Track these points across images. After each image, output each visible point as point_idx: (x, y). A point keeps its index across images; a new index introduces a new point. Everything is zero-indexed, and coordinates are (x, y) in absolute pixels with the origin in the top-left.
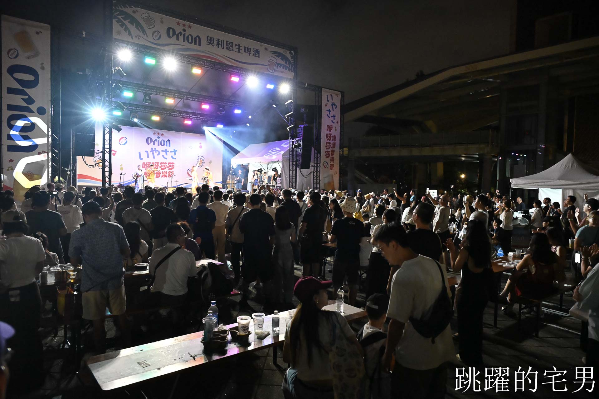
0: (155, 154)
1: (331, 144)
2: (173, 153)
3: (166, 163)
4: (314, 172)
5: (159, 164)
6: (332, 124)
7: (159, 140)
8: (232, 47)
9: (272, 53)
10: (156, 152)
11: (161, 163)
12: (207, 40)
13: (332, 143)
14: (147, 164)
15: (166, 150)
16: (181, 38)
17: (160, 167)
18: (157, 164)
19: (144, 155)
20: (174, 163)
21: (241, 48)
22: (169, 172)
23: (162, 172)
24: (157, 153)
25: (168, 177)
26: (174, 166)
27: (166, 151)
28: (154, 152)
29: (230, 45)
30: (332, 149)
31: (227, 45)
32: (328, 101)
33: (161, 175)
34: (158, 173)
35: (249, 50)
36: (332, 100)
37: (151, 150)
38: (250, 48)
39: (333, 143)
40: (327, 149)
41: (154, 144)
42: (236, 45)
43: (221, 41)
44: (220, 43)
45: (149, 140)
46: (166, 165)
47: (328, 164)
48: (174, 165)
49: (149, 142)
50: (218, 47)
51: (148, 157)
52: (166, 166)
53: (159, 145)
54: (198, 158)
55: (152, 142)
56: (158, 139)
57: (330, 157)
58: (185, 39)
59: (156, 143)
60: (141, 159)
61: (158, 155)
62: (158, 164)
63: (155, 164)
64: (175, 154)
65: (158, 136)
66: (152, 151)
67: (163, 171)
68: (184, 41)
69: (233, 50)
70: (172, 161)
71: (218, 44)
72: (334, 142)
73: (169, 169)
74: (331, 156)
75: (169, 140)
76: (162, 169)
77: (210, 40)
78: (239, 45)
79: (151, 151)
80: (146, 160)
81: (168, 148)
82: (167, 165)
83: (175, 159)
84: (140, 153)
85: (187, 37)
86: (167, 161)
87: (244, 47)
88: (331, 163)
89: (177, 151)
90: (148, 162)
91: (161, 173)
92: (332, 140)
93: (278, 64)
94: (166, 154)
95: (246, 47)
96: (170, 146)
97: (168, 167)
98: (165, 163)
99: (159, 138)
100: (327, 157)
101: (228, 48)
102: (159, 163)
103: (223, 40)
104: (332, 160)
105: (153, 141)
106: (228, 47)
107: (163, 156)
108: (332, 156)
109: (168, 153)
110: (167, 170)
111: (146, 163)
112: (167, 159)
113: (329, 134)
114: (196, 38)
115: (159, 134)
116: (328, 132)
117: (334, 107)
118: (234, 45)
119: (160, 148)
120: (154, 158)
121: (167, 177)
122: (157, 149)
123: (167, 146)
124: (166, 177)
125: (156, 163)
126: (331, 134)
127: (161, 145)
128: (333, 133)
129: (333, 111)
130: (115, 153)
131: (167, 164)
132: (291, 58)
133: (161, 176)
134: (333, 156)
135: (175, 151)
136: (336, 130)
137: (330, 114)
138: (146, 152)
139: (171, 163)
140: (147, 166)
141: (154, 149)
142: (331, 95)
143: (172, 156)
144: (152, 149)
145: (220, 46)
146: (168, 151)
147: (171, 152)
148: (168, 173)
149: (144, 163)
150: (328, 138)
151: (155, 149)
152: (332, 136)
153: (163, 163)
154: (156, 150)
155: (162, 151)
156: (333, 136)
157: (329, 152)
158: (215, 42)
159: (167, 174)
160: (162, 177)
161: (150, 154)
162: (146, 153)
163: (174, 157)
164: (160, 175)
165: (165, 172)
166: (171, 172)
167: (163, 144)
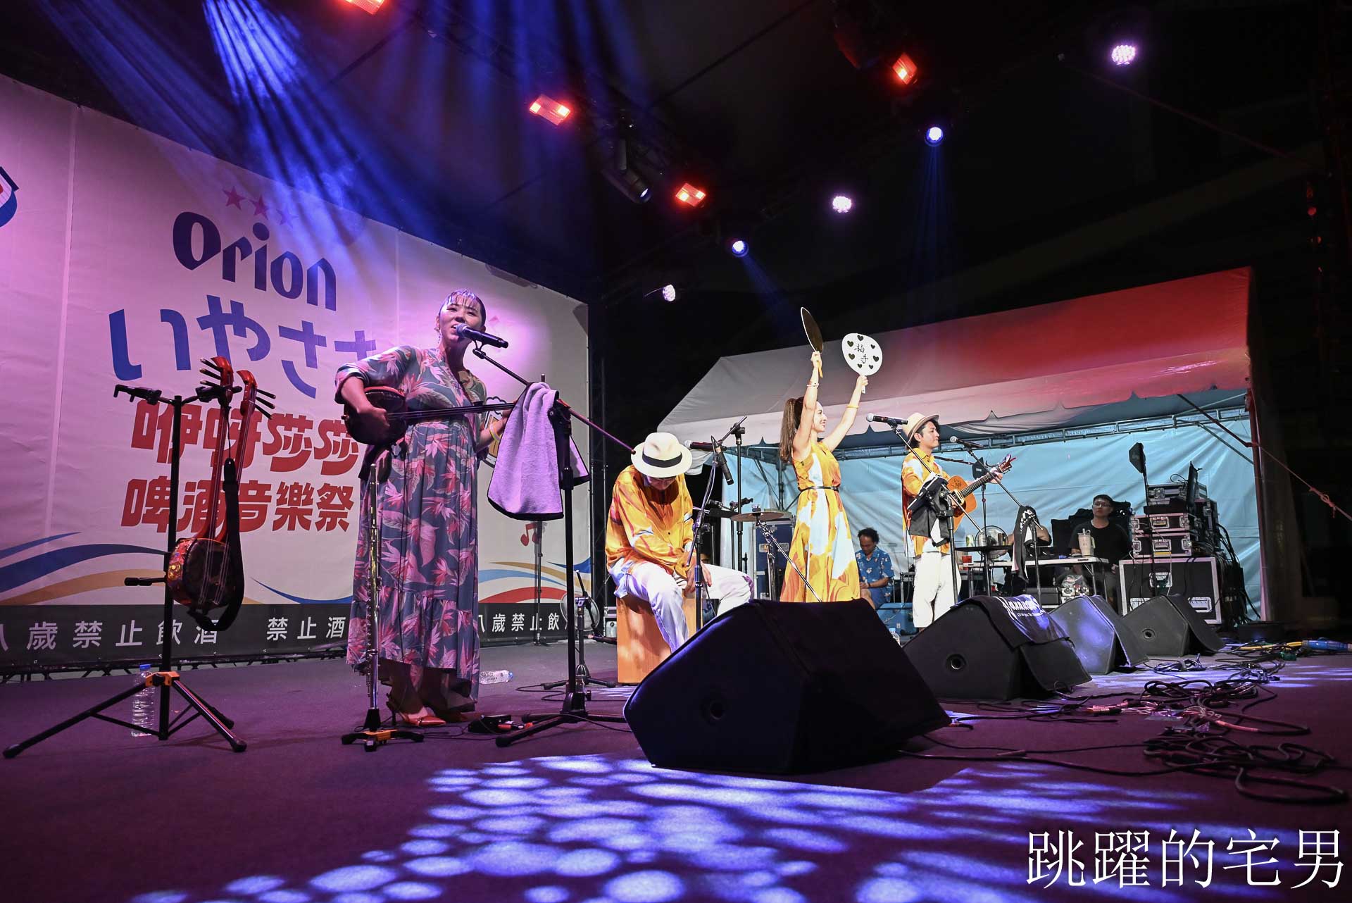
0: (237, 344)
3: (310, 425)
5: (262, 428)
7: (265, 247)
10: (240, 332)
11: (274, 420)
15: (308, 327)
17: (268, 449)
19: (150, 344)
22: (326, 487)
23: (282, 490)
24: (252, 339)
25: (319, 525)
27: (307, 335)
28: (229, 329)
33: (272, 507)
34: (252, 493)
37: (206, 311)
41: (229, 274)
45: (197, 233)
46: (307, 433)
49: (197, 253)
51: (183, 364)
52: (308, 442)
53: (260, 284)
55: (219, 257)
56: (256, 245)
59: (245, 268)
60: (125, 365)
61: (254, 354)
65: (261, 219)
66: (215, 319)
67: (289, 478)
73: (328, 469)
75: (325, 265)
76: (278, 466)
79: (203, 322)
80: (163, 383)
81: (319, 317)
82: (313, 434)
84: (117, 320)
86: (315, 411)
89: (373, 345)
91: (273, 493)
94: (311, 361)
96: (331, 304)
97: (320, 454)
98: (304, 423)
99: (262, 231)
105: (223, 245)
107: (288, 367)
109: (318, 348)
110: (311, 474)
111: (161, 410)
112: (310, 392)
115: (260, 205)
119: (269, 308)
121: (313, 526)
122: (247, 314)
123: (312, 300)
124: (306, 525)
127: (280, 289)
131: (316, 426)
133: (271, 516)
135: (361, 346)
138: (168, 316)
139: (336, 427)
141: (226, 309)
144: (214, 302)
146: (322, 341)
147: (340, 346)
148: (316, 498)
149: (144, 408)
151: (237, 307)
153: (287, 421)
154: (241, 322)
155: (285, 332)
159: (314, 507)
160: (277, 525)
161: (199, 339)
162: (168, 326)
164: (263, 510)
165: (296, 486)
166: (335, 490)
167: (287, 287)
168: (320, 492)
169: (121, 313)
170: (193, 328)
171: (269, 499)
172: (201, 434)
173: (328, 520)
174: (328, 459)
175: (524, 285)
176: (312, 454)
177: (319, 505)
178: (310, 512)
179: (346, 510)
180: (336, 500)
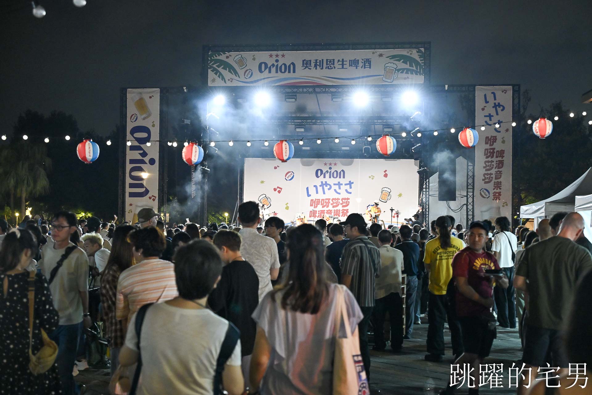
0: (326, 188)
1: (494, 163)
2: (349, 186)
3: (339, 199)
4: (467, 205)
5: (331, 201)
6: (495, 134)
7: (331, 171)
8: (334, 64)
9: (390, 59)
11: (333, 199)
12: (303, 65)
13: (497, 161)
14: (316, 201)
15: (339, 182)
16: (273, 70)
17: (332, 204)
18: (327, 201)
19: (312, 191)
20: (349, 199)
21: (345, 63)
22: (343, 209)
23: (334, 211)
24: (328, 187)
25: (342, 216)
26: (349, 202)
27: (339, 184)
28: (325, 186)
29: (330, 63)
30: (497, 170)
31: (327, 64)
32: (487, 102)
34: (329, 211)
35: (356, 62)
36: (495, 99)
38: (358, 60)
39: (499, 161)
40: (487, 170)
41: (324, 177)
42: (339, 61)
43: (320, 61)
44: (318, 64)
45: (319, 172)
46: (339, 201)
47: (489, 192)
48: (349, 200)
49: (319, 175)
50: (316, 69)
51: (317, 193)
52: (339, 202)
53: (330, 177)
54: (382, 191)
55: (323, 175)
56: (329, 171)
57: (493, 182)
58: (279, 69)
59: (327, 175)
60: (309, 195)
61: (329, 189)
62: (329, 201)
63: (325, 201)
64: (351, 188)
65: (330, 166)
66: (322, 185)
67: (336, 209)
68: (277, 72)
69: (335, 68)
70: (347, 195)
71: (316, 66)
72: (500, 159)
73: (343, 206)
74: (494, 180)
75: (343, 171)
76: (334, 207)
77: (306, 64)
78: (343, 60)
79: (320, 186)
80: (314, 196)
81: (342, 181)
83: (350, 193)
85: (280, 67)
86: (340, 197)
87: (350, 60)
88: (495, 190)
89: (353, 183)
90: (317, 199)
91: (333, 211)
92: (497, 157)
93: (398, 70)
94: (340, 188)
95: (352, 60)
96: (344, 177)
97: (341, 204)
98: (338, 199)
99: (330, 168)
100: (486, 183)
101: (328, 67)
102: (330, 199)
103: (323, 60)
104: (498, 185)
105: (324, 173)
106: (328, 65)
107: (335, 190)
108: (496, 181)
109: (341, 186)
110: (340, 207)
111: (314, 201)
112: (340, 194)
113: (491, 149)
114: (289, 66)
115: (330, 164)
116: (488, 147)
117: (499, 109)
118: (336, 61)
119: (332, 181)
120: (324, 193)
121: (341, 216)
122: (328, 183)
123: (340, 178)
124: (339, 216)
125: (326, 199)
126: (494, 149)
127: (333, 177)
128: (498, 146)
129: (497, 114)
130: (280, 190)
131: (341, 199)
132: (420, 58)
133: (333, 215)
134: (499, 180)
135: (350, 183)
136: (503, 142)
137: (490, 120)
138: (315, 186)
139: (345, 199)
140: (316, 203)
141: (324, 183)
142: (493, 93)
143: (346, 190)
144: (322, 182)
145: (318, 67)
146: (342, 184)
147: (346, 185)
148: (341, 212)
149: (312, 200)
150: (487, 154)
151: (326, 182)
152: (495, 151)
153: (335, 199)
154: (326, 184)
155: (334, 184)
156: (497, 151)
157: (491, 174)
158: (313, 64)
161: (320, 189)
162: (315, 188)
163: (349, 190)
164: (331, 214)
165: (337, 210)
166: (345, 210)
167: (335, 176)
168: (342, 210)
169: (308, 187)
170: (319, 187)
171: (332, 212)
172: (320, 203)
173: (344, 215)
174: (343, 205)
175: (396, 160)
176: (340, 204)
177: (342, 213)
178: (340, 214)
179: (347, 213)
180: (345, 212)
